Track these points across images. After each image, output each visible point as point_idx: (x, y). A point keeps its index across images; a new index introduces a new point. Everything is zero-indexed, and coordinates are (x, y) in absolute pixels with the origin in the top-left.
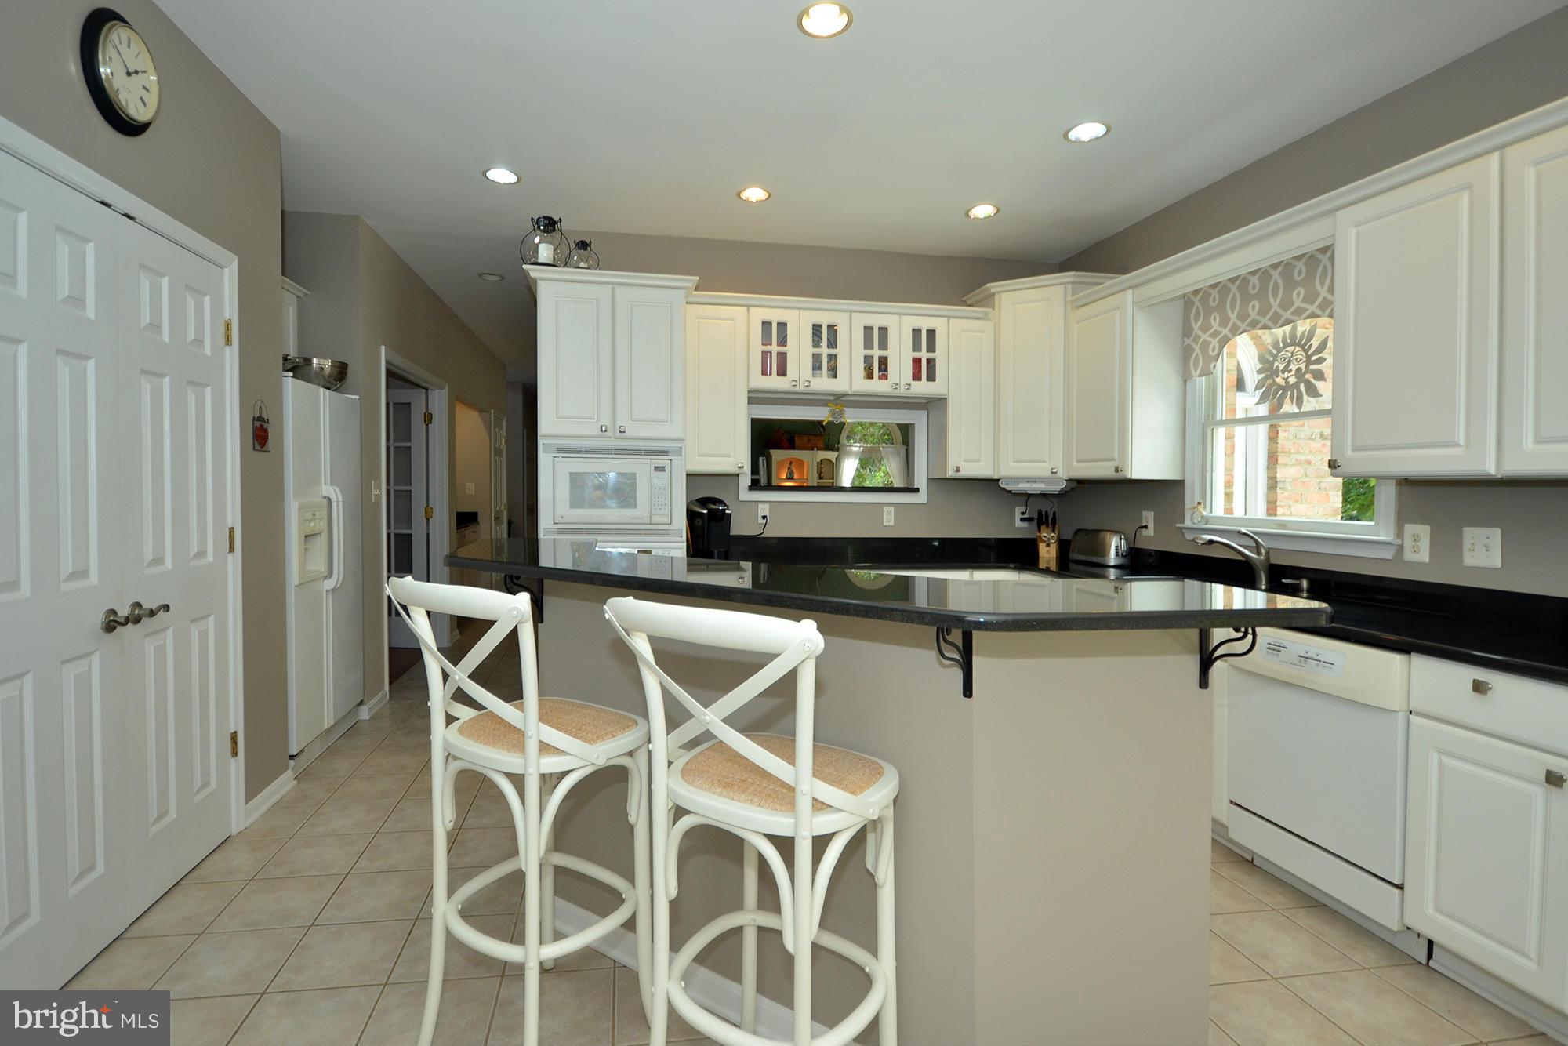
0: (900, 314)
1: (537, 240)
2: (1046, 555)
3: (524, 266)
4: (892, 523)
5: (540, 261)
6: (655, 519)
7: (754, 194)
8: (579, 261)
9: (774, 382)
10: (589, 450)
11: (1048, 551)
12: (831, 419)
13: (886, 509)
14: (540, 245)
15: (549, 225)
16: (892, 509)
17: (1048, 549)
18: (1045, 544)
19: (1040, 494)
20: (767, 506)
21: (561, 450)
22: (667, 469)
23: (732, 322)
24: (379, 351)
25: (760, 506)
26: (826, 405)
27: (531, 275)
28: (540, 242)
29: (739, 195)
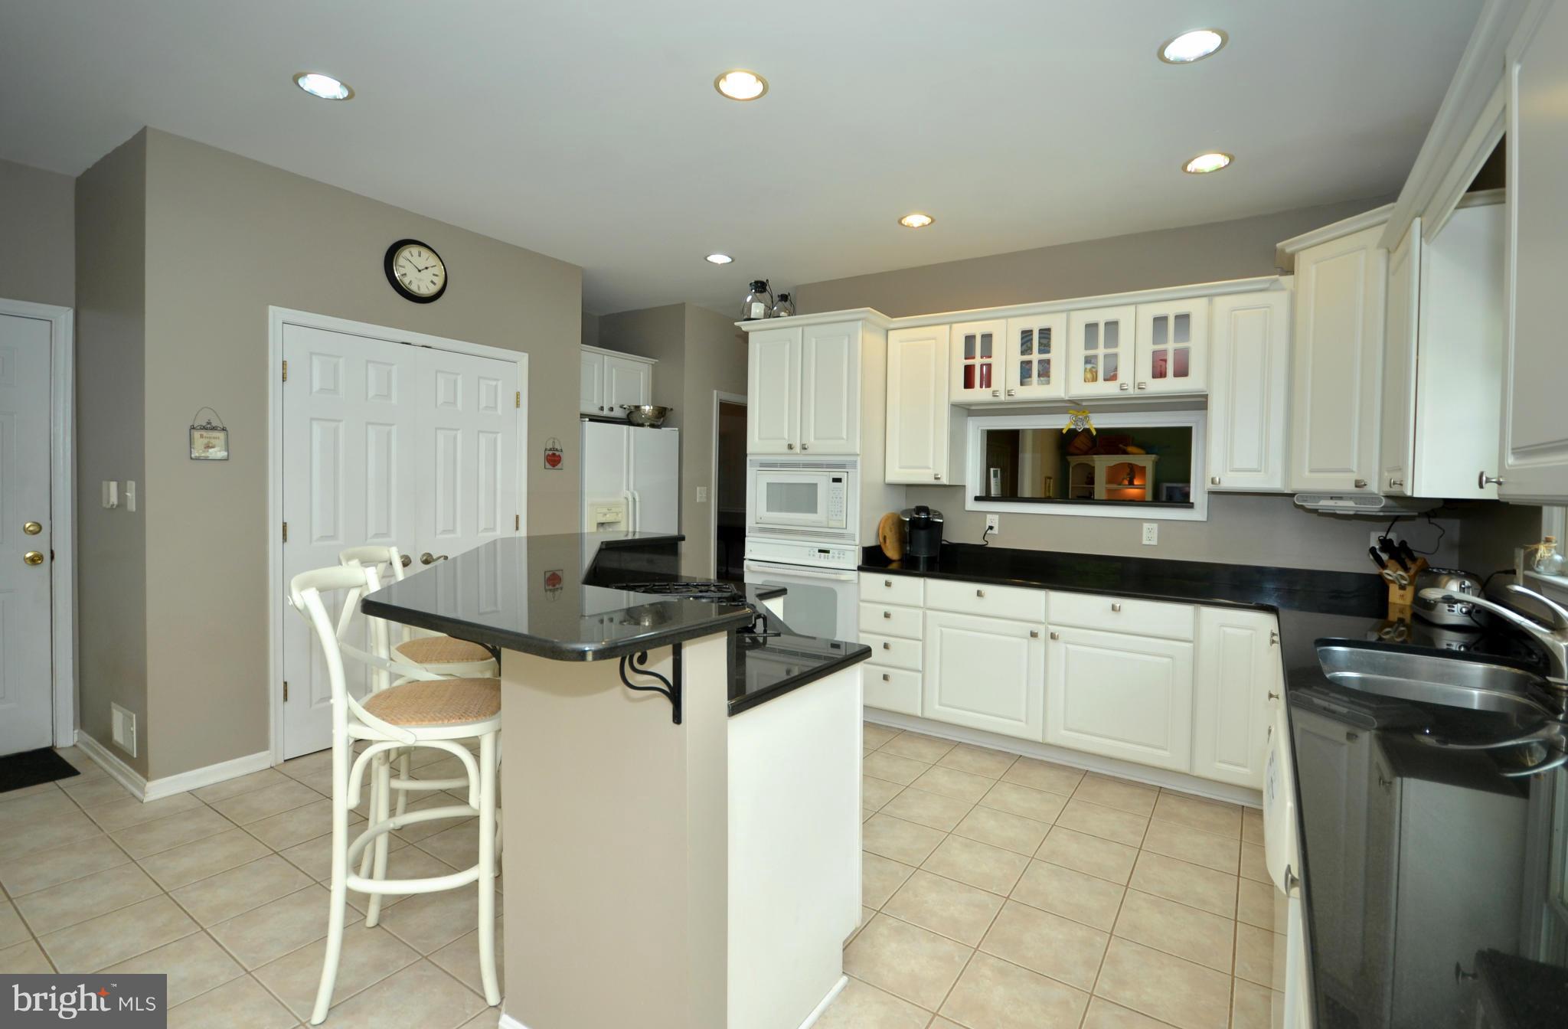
0: (1136, 304)
1: (749, 298)
2: (1399, 601)
3: (736, 324)
4: (1154, 542)
5: (752, 317)
6: (832, 524)
7: (916, 220)
8: (780, 310)
9: (979, 394)
10: (783, 465)
11: (1402, 596)
12: (1073, 427)
13: (1146, 526)
14: (754, 305)
15: (760, 287)
16: (1155, 526)
17: (1402, 592)
18: (1397, 587)
19: (1355, 515)
20: (996, 517)
21: (763, 465)
22: (844, 480)
23: (934, 341)
24: (712, 394)
25: (989, 516)
26: (1066, 413)
27: (743, 329)
28: (752, 301)
29: (900, 222)
